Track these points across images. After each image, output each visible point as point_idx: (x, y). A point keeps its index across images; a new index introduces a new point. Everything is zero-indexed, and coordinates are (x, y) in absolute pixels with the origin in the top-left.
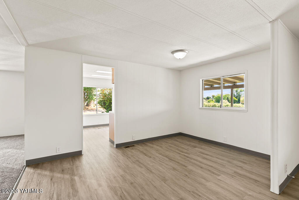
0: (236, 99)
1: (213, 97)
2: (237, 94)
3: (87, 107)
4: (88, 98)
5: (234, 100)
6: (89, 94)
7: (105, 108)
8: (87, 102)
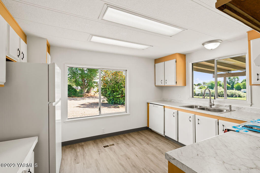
0: (229, 86)
1: (204, 83)
2: (230, 81)
3: (87, 94)
4: (88, 86)
5: (227, 87)
6: (89, 81)
7: (106, 96)
8: (87, 89)
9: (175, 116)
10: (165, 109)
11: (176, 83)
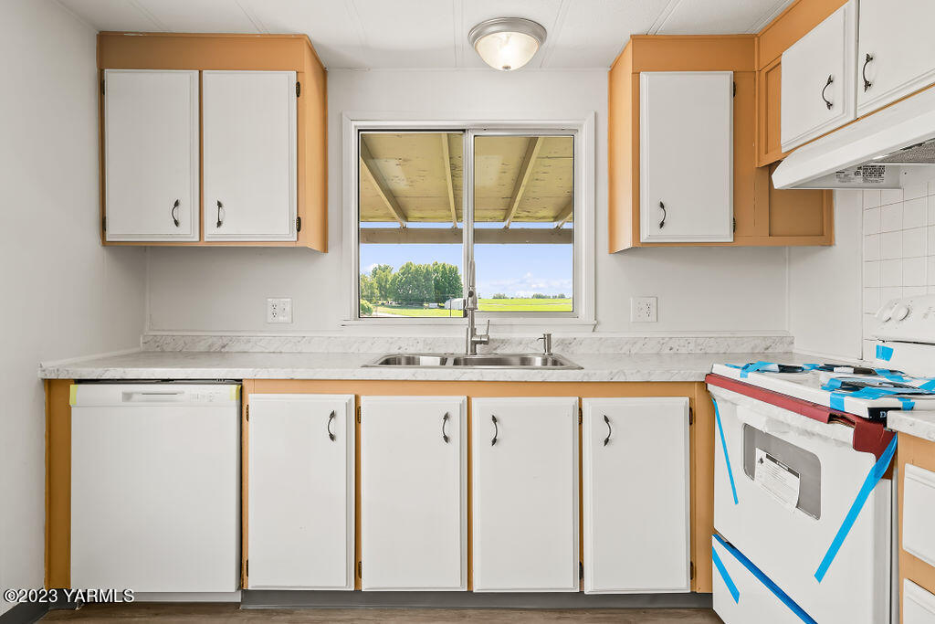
9: (341, 437)
10: (252, 399)
11: (299, 230)
